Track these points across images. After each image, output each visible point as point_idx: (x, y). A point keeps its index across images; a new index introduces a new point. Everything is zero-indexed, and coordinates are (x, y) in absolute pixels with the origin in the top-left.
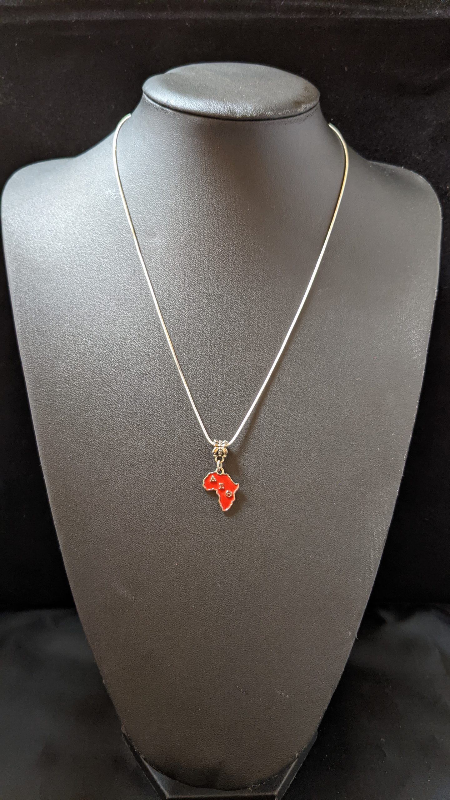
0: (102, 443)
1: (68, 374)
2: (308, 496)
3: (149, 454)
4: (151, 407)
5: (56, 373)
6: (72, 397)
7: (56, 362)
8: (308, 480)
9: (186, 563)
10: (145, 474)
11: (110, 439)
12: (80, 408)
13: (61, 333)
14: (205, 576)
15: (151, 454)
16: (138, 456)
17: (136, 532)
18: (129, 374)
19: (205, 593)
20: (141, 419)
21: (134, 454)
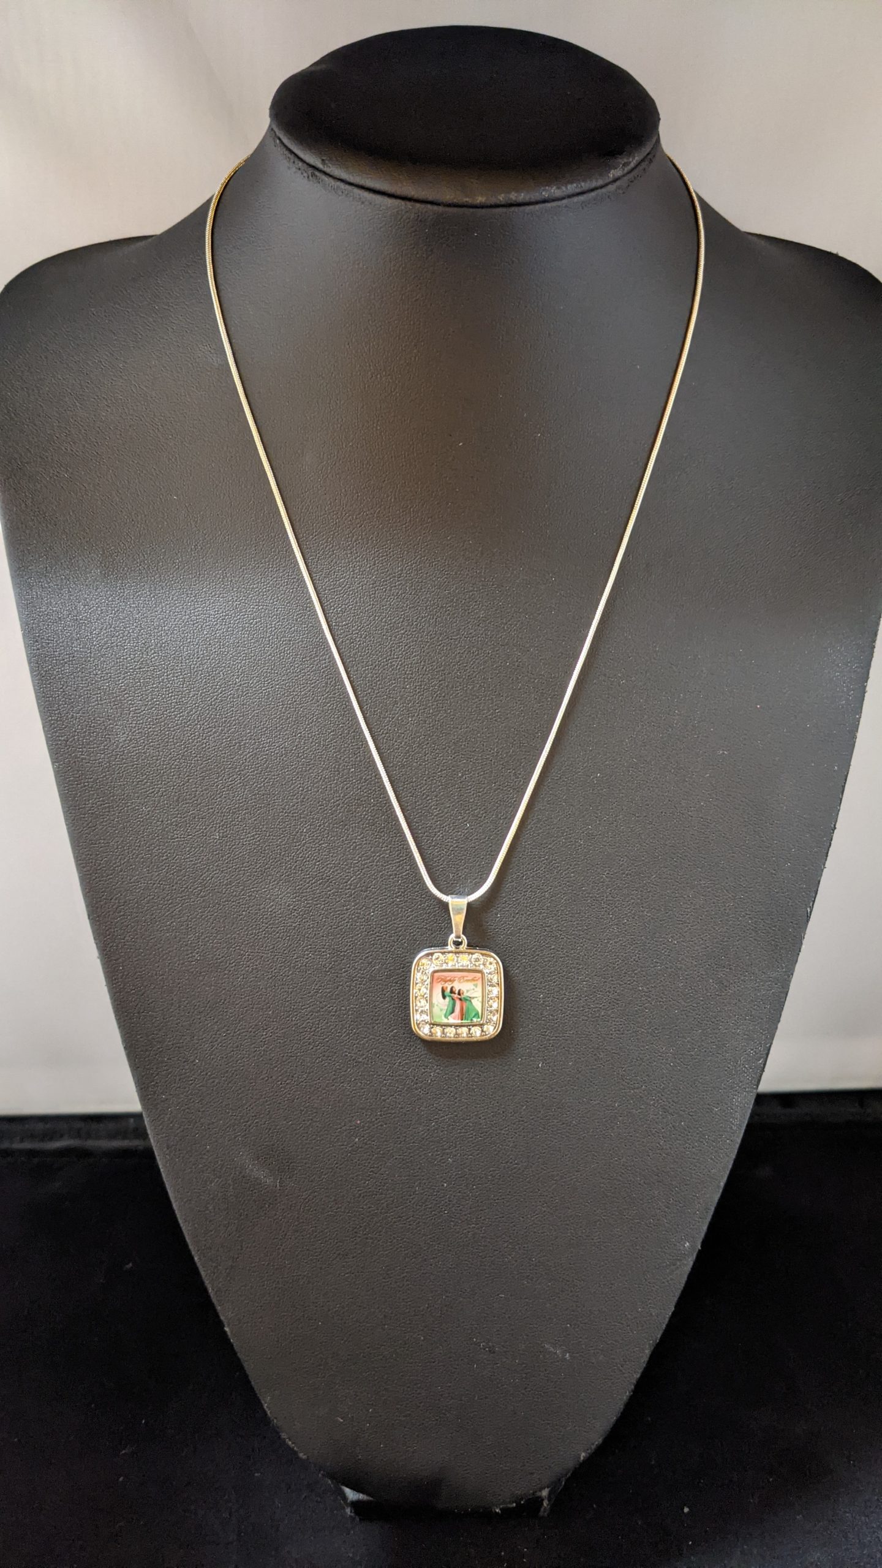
0: (207, 891)
1: (136, 750)
2: (614, 991)
3: (301, 911)
4: (303, 818)
5: (109, 748)
6: (146, 798)
7: (111, 726)
8: (615, 959)
9: (376, 1120)
10: (295, 950)
11: (225, 883)
12: (162, 821)
13: (117, 662)
14: (413, 1143)
15: (305, 911)
16: (280, 916)
17: (278, 1062)
18: (256, 749)
19: (413, 1173)
20: (283, 843)
21: (271, 912)
